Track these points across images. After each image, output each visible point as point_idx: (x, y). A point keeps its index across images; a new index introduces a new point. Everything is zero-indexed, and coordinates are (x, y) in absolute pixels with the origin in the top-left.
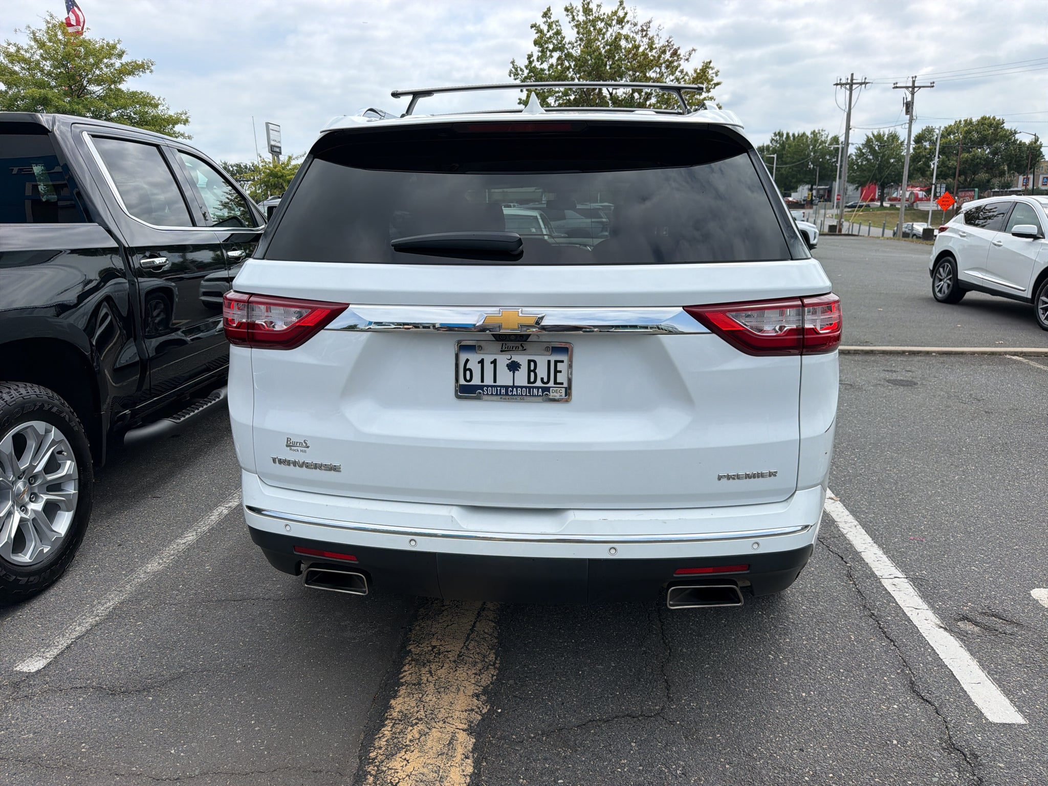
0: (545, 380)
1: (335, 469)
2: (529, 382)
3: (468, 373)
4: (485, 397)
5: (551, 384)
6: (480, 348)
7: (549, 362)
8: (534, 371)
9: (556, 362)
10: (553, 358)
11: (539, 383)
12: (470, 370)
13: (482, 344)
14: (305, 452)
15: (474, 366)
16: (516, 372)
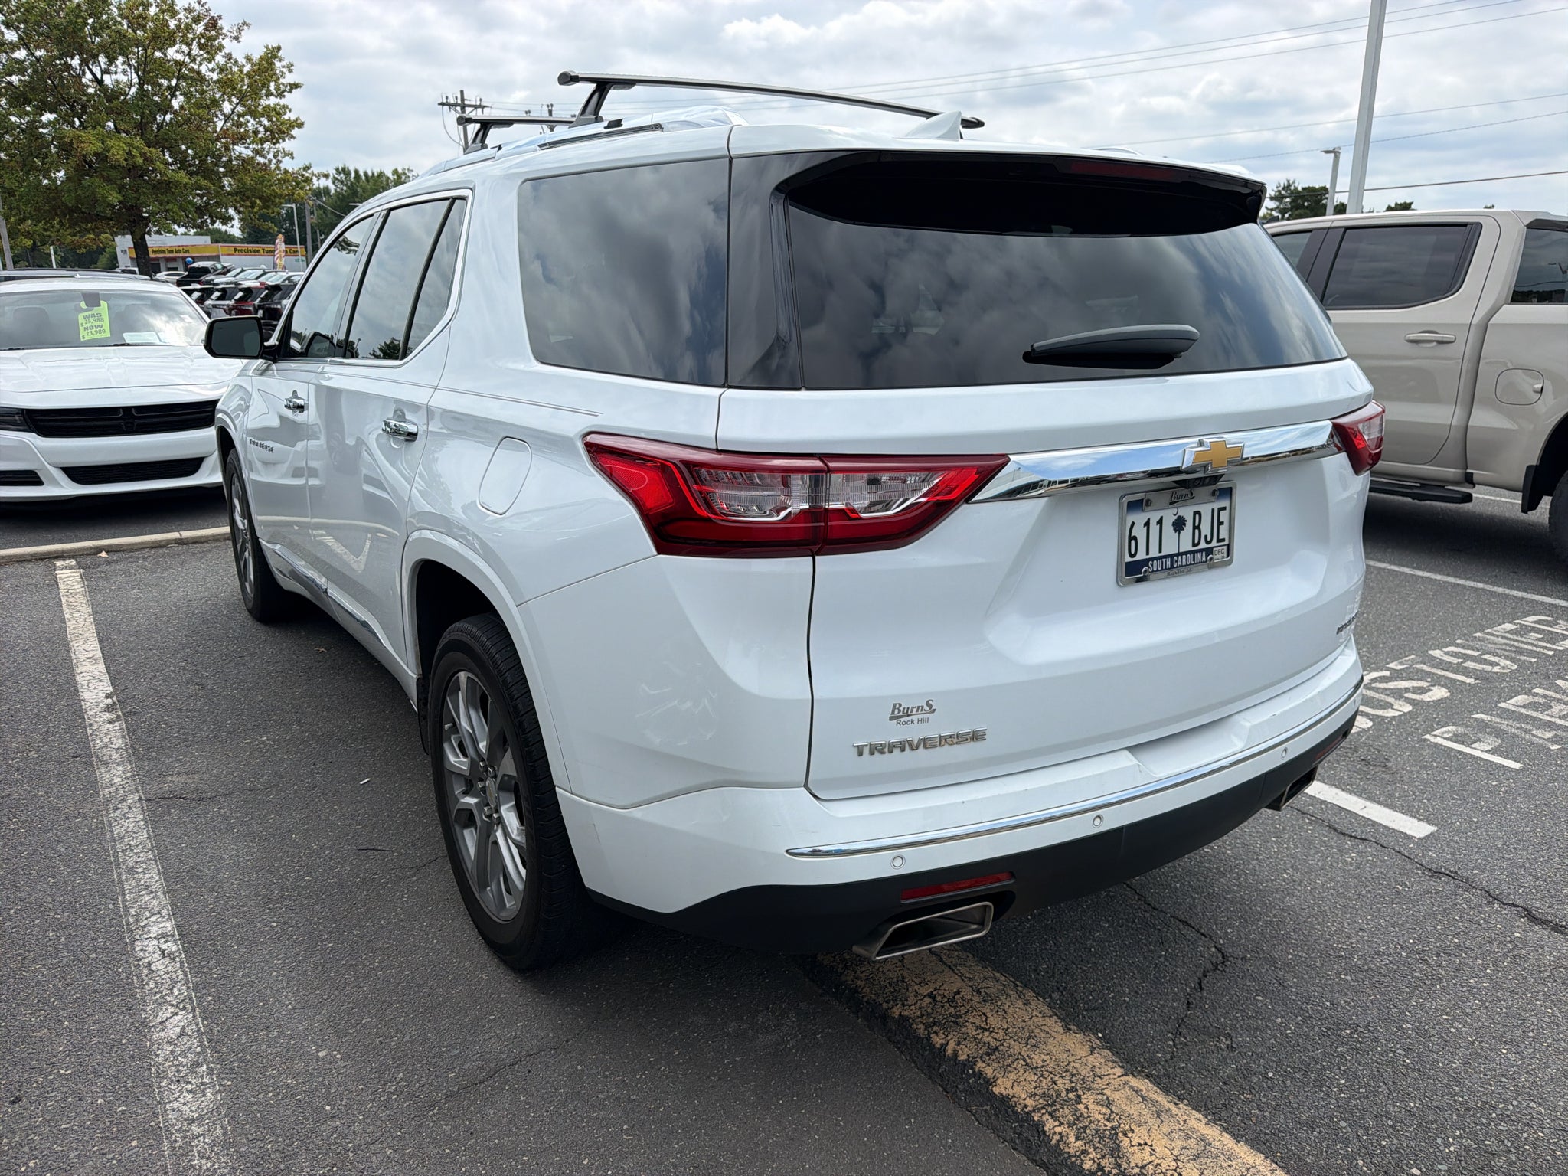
0: (1209, 539)
1: (977, 736)
2: (1194, 545)
3: (1133, 542)
4: (1152, 576)
5: (1214, 543)
6: (1148, 503)
7: (1213, 510)
8: (1199, 527)
9: (1220, 509)
10: (1216, 505)
11: (1203, 545)
12: (1135, 538)
13: (1151, 496)
14: (926, 720)
15: (1139, 532)
16: (1182, 532)
